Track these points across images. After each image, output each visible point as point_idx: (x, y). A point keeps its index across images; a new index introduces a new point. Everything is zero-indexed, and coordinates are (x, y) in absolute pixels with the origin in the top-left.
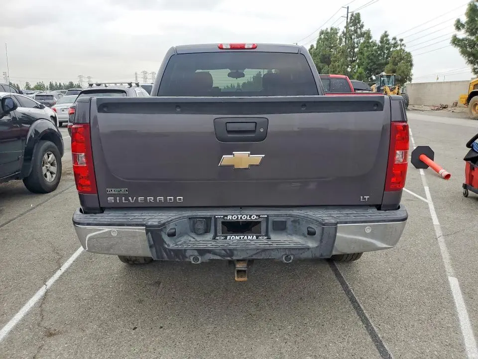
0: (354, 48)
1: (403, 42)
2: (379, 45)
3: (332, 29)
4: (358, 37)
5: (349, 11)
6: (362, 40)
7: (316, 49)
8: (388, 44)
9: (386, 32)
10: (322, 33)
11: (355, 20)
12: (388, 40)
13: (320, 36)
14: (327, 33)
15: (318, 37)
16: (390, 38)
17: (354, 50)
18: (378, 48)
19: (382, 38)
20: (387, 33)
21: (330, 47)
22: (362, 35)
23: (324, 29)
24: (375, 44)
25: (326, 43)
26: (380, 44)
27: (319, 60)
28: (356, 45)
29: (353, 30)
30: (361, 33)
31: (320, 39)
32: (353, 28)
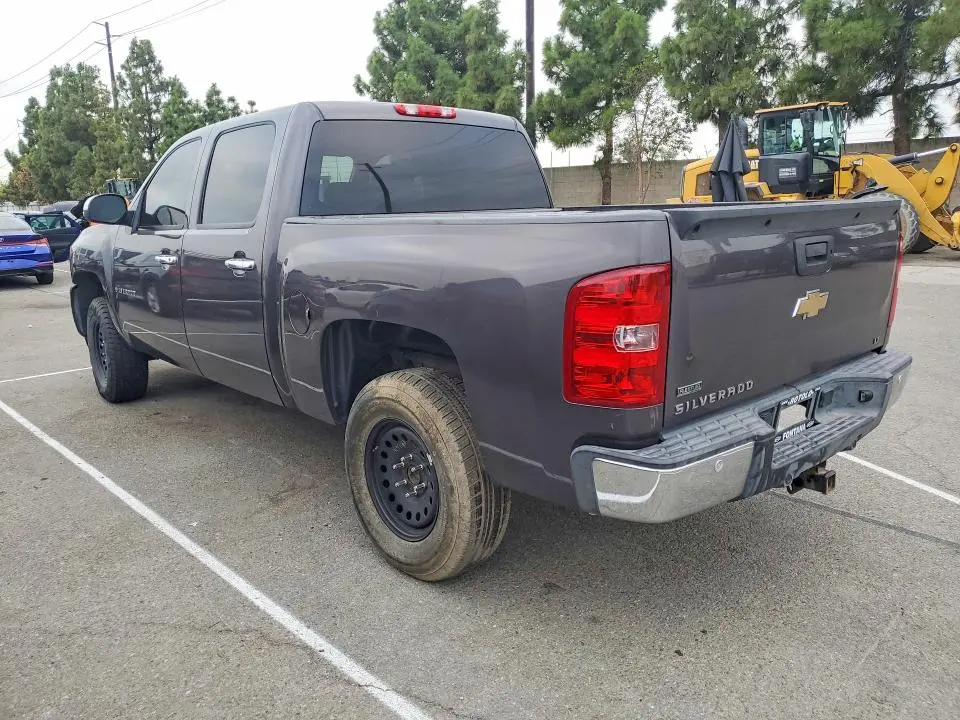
0: (149, 112)
1: (255, 108)
2: (205, 111)
3: (80, 67)
4: (153, 90)
5: (111, 34)
6: (165, 98)
7: (49, 108)
8: (223, 109)
9: (214, 85)
10: (56, 73)
11: (142, 54)
12: (220, 101)
13: (53, 79)
14: (71, 75)
15: (49, 83)
16: (224, 96)
17: (150, 115)
18: (204, 116)
19: (209, 97)
20: (218, 88)
21: (84, 106)
22: (163, 86)
23: (61, 64)
24: (197, 108)
25: (72, 96)
26: (206, 108)
27: (63, 134)
28: (154, 107)
29: (141, 74)
30: (162, 83)
31: (54, 86)
32: (140, 71)
